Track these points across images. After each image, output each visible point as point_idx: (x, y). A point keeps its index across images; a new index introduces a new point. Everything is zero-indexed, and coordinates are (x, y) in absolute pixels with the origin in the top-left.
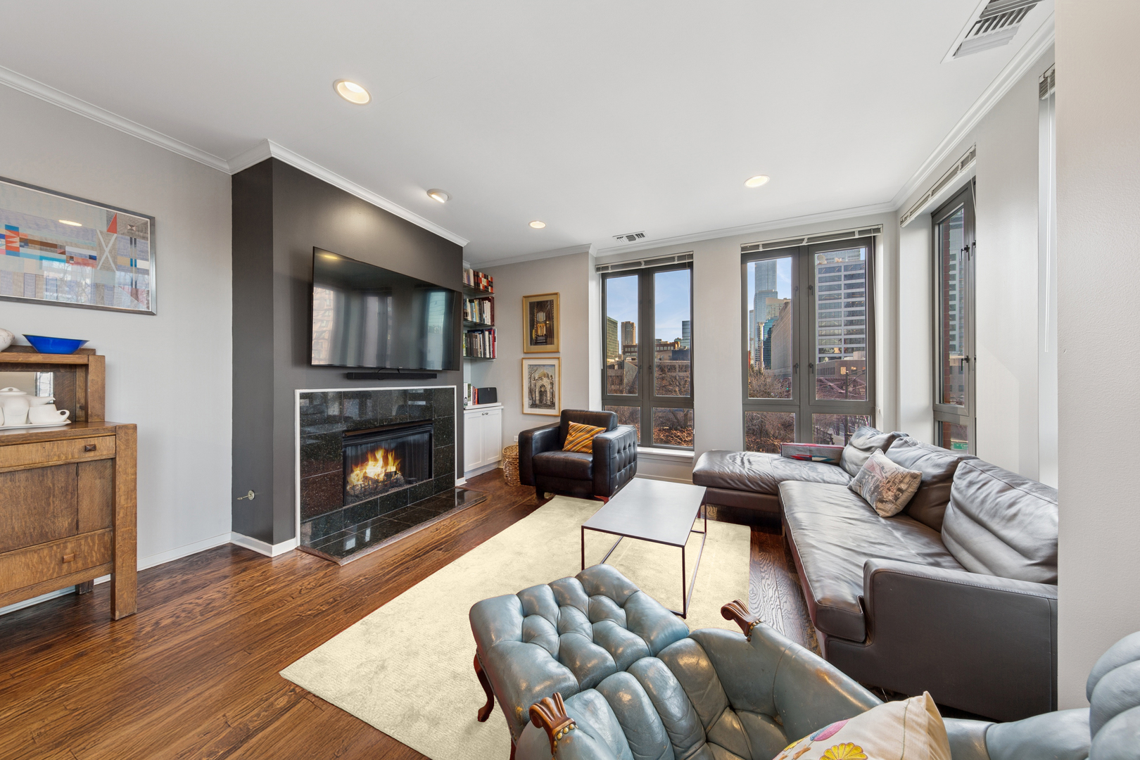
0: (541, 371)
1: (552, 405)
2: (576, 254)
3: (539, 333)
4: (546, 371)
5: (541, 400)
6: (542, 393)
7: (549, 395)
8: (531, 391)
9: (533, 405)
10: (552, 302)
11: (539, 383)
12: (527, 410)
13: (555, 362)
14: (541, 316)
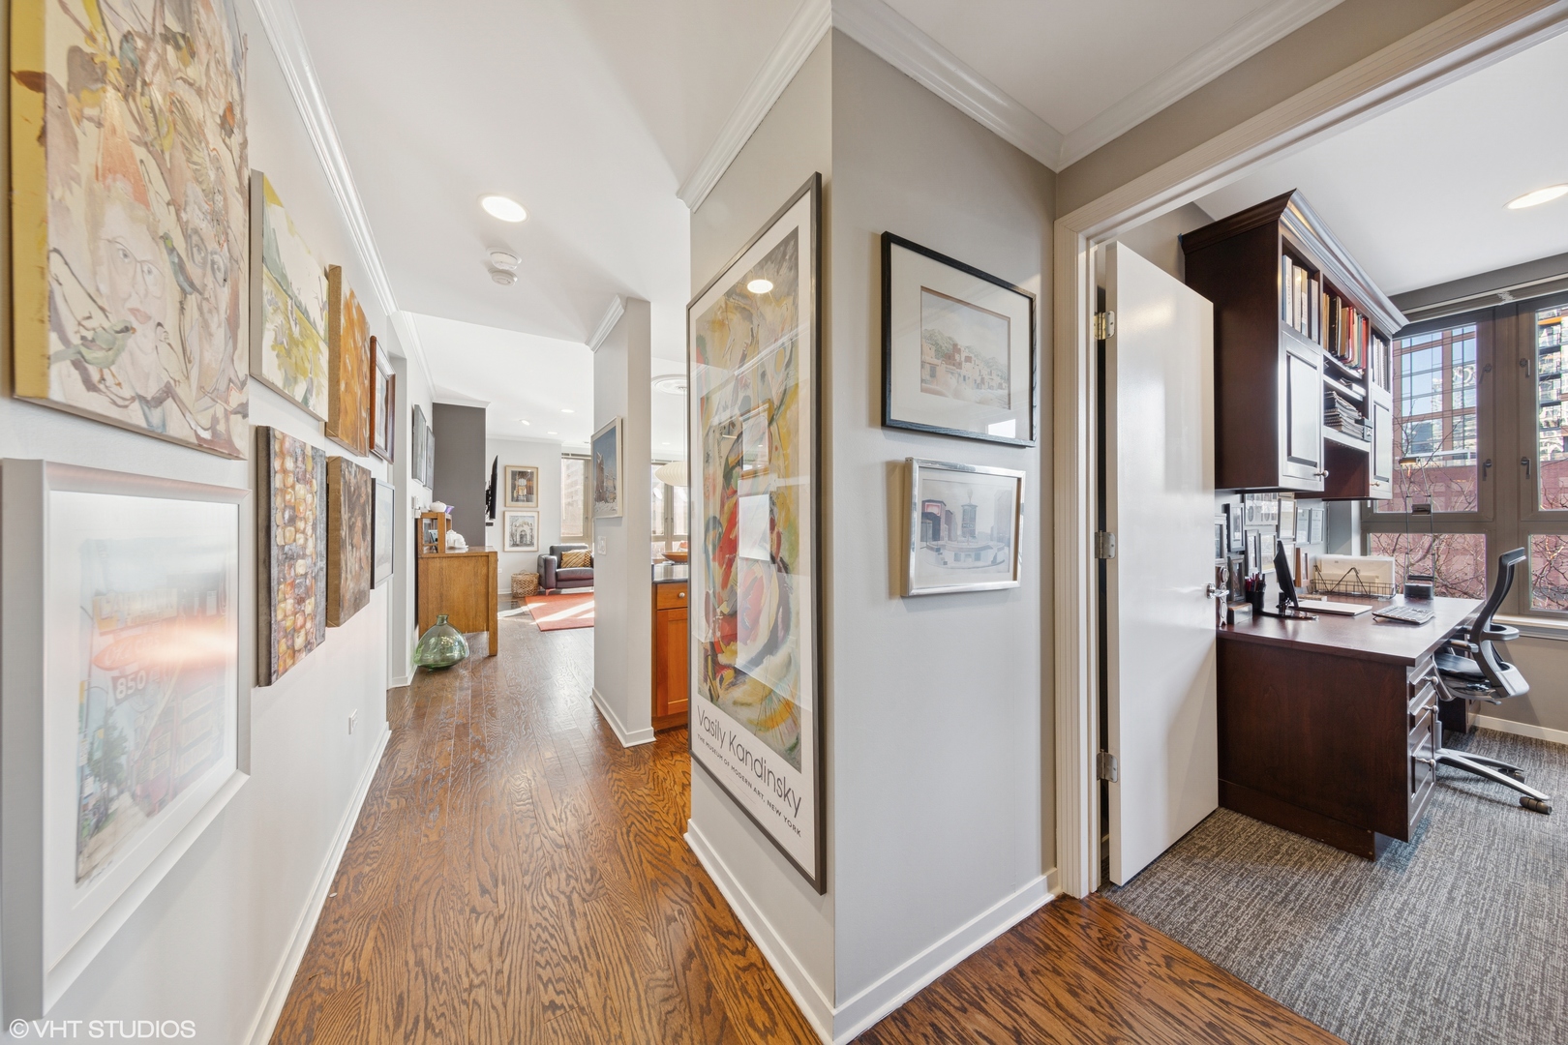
0: (520, 521)
1: (532, 544)
2: (551, 445)
3: (520, 493)
4: (526, 520)
5: (521, 541)
6: (522, 537)
7: (528, 537)
8: (512, 535)
9: (515, 545)
10: (532, 473)
11: (521, 529)
12: (508, 548)
13: (535, 514)
14: (522, 482)
